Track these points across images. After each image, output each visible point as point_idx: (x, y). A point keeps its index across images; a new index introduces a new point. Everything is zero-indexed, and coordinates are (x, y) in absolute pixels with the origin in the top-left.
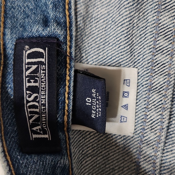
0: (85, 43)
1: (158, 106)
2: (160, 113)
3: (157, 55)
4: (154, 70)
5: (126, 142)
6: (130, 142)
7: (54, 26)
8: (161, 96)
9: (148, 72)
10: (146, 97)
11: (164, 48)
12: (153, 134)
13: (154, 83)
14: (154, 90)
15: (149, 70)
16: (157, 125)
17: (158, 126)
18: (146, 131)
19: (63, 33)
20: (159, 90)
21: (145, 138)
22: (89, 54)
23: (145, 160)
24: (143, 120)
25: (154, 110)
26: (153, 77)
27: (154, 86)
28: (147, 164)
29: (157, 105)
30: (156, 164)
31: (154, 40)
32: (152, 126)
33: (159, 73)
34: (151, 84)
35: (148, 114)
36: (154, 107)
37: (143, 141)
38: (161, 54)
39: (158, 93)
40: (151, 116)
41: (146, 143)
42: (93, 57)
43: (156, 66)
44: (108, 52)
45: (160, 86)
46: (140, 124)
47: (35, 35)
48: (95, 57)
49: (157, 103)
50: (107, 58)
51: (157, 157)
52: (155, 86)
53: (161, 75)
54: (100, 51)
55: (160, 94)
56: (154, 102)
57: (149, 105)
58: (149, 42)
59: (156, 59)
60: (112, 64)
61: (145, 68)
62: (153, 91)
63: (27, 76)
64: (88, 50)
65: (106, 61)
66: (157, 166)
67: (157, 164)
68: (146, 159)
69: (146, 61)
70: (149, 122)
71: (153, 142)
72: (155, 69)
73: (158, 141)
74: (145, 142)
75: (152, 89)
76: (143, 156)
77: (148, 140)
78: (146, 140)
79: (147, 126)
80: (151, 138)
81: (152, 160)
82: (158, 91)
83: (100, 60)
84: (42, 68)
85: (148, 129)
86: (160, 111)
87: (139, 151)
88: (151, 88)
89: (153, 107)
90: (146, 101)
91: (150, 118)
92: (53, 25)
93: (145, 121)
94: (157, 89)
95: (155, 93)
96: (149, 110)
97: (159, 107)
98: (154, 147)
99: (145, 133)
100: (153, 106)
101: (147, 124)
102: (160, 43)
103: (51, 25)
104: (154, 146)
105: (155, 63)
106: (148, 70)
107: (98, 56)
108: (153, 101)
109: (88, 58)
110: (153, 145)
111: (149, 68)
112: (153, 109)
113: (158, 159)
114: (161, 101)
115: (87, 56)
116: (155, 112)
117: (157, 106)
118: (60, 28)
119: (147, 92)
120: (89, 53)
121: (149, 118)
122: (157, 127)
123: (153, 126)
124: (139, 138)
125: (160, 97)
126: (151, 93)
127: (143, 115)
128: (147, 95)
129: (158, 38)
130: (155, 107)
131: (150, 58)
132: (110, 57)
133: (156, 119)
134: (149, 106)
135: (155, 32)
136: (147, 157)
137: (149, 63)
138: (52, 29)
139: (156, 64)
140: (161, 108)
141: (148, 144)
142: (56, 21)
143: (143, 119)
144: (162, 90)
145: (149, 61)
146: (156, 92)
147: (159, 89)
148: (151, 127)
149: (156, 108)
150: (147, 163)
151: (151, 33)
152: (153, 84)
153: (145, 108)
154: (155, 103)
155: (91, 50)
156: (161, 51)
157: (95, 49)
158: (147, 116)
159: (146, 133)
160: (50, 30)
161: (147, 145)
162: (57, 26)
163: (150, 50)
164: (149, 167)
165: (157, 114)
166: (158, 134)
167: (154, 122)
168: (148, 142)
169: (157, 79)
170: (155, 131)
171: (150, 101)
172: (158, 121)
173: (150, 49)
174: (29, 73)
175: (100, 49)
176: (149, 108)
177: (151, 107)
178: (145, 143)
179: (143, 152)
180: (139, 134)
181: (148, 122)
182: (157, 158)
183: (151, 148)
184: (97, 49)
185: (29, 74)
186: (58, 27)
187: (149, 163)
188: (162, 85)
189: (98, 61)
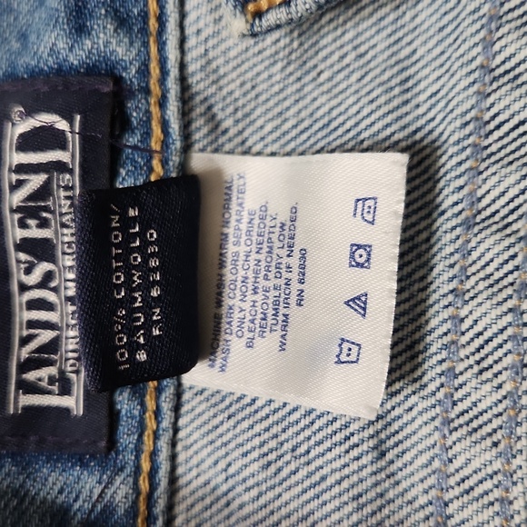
0: (229, 83)
1: (502, 279)
2: (510, 304)
3: (495, 91)
4: (486, 148)
5: (385, 428)
6: (401, 429)
7: (105, 34)
8: (512, 240)
9: (463, 156)
10: (457, 251)
11: (520, 64)
12: (488, 387)
13: (483, 196)
14: (486, 224)
15: (468, 151)
16: (500, 353)
17: (506, 355)
18: (461, 379)
19: (137, 55)
20: (506, 221)
21: (461, 407)
22: (248, 120)
23: (467, 492)
24: (446, 340)
25: (485, 295)
26: (481, 173)
27: (484, 209)
28: (475, 506)
29: (497, 275)
30: (511, 503)
31: (485, 38)
32: (483, 359)
33: (501, 159)
34: (474, 199)
35: (463, 313)
36: (487, 283)
37: (453, 420)
38: (509, 86)
39: (498, 230)
40: (477, 321)
41: (465, 427)
42: (262, 127)
43: (491, 132)
44: (317, 104)
45: (508, 203)
46: (436, 354)
47: (48, 66)
48: (269, 127)
49: (497, 269)
50: (311, 125)
51: (515, 476)
52: (489, 205)
53: (511, 163)
54: (287, 103)
55: (509, 235)
56: (487, 264)
57: (468, 277)
58: (469, 50)
59: (492, 105)
60: (329, 143)
61: (454, 144)
62: (481, 226)
63: (17, 207)
64: (244, 106)
65: (309, 138)
66: (519, 512)
67: (515, 502)
68: (472, 489)
69: (456, 119)
70: (468, 343)
71: (490, 421)
72: (490, 145)
73: (512, 413)
74: (462, 420)
75: (478, 219)
76: (458, 477)
77: (471, 414)
78: (462, 414)
79: (462, 360)
80: (482, 406)
81: (495, 490)
82: (500, 225)
83: (288, 137)
84: (63, 182)
85: (466, 369)
86: (510, 297)
87: (441, 460)
88: (475, 216)
89: (482, 285)
90: (457, 267)
91: (472, 327)
92: (104, 28)
93: (453, 342)
94: (497, 218)
95: (488, 232)
96: (467, 298)
97: (505, 282)
98: (500, 437)
99: (456, 389)
100: (484, 279)
101: (462, 353)
102: (506, 46)
103: (96, 27)
104: (498, 436)
105: (488, 122)
106: (464, 149)
107: (278, 121)
108: (482, 262)
109: (246, 134)
110: (495, 431)
111: (466, 143)
112: (481, 292)
113: (519, 484)
114: (514, 257)
115: (240, 126)
116: (489, 301)
117: (497, 281)
118: (126, 40)
119: (458, 231)
120: (247, 115)
121: (468, 330)
122: (500, 359)
123: (487, 356)
124: (438, 409)
125: (506, 243)
126: (476, 235)
127: (445, 321)
128: (460, 242)
129: (498, 29)
130: (491, 286)
131: (469, 107)
132: (326, 120)
133: (495, 329)
134: (469, 284)
135: (489, 10)
136: (476, 481)
137: (467, 123)
138: (101, 42)
139: (492, 125)
140: (512, 284)
141: (475, 430)
142: (116, 11)
143: (446, 334)
144: (516, 221)
145: (468, 117)
146: (495, 228)
147: (503, 218)
148: (478, 363)
149: (495, 289)
150: (475, 503)
151: (476, 16)
152: (480, 200)
153: (452, 291)
154: (489, 270)
155: (253, 104)
156: (511, 75)
157: (268, 100)
158: (462, 320)
159: (461, 386)
160: (92, 48)
161: (470, 433)
162: (115, 31)
163: (471, 79)
164: (486, 518)
165: (499, 311)
166: (508, 387)
167: (487, 342)
168: (471, 420)
169: (495, 179)
170: (496, 375)
171: (470, 265)
172: (504, 336)
173: (471, 73)
174: (21, 198)
175: (285, 99)
176: (468, 291)
177: (473, 288)
178: (461, 426)
179: (457, 463)
180: (434, 394)
181: (464, 346)
182: (515, 479)
183: (489, 442)
184: (276, 99)
185: (21, 202)
186: (118, 34)
187: (486, 500)
188: (517, 202)
189: (283, 141)
